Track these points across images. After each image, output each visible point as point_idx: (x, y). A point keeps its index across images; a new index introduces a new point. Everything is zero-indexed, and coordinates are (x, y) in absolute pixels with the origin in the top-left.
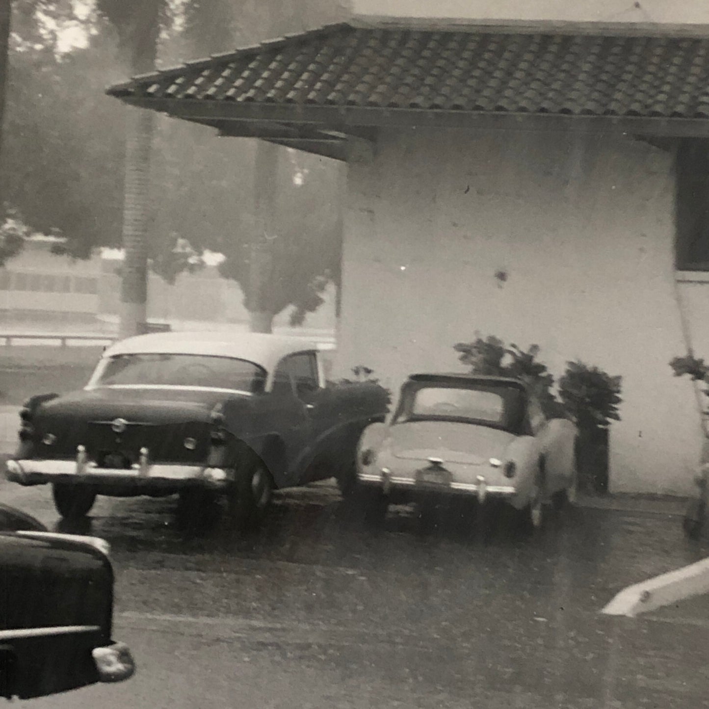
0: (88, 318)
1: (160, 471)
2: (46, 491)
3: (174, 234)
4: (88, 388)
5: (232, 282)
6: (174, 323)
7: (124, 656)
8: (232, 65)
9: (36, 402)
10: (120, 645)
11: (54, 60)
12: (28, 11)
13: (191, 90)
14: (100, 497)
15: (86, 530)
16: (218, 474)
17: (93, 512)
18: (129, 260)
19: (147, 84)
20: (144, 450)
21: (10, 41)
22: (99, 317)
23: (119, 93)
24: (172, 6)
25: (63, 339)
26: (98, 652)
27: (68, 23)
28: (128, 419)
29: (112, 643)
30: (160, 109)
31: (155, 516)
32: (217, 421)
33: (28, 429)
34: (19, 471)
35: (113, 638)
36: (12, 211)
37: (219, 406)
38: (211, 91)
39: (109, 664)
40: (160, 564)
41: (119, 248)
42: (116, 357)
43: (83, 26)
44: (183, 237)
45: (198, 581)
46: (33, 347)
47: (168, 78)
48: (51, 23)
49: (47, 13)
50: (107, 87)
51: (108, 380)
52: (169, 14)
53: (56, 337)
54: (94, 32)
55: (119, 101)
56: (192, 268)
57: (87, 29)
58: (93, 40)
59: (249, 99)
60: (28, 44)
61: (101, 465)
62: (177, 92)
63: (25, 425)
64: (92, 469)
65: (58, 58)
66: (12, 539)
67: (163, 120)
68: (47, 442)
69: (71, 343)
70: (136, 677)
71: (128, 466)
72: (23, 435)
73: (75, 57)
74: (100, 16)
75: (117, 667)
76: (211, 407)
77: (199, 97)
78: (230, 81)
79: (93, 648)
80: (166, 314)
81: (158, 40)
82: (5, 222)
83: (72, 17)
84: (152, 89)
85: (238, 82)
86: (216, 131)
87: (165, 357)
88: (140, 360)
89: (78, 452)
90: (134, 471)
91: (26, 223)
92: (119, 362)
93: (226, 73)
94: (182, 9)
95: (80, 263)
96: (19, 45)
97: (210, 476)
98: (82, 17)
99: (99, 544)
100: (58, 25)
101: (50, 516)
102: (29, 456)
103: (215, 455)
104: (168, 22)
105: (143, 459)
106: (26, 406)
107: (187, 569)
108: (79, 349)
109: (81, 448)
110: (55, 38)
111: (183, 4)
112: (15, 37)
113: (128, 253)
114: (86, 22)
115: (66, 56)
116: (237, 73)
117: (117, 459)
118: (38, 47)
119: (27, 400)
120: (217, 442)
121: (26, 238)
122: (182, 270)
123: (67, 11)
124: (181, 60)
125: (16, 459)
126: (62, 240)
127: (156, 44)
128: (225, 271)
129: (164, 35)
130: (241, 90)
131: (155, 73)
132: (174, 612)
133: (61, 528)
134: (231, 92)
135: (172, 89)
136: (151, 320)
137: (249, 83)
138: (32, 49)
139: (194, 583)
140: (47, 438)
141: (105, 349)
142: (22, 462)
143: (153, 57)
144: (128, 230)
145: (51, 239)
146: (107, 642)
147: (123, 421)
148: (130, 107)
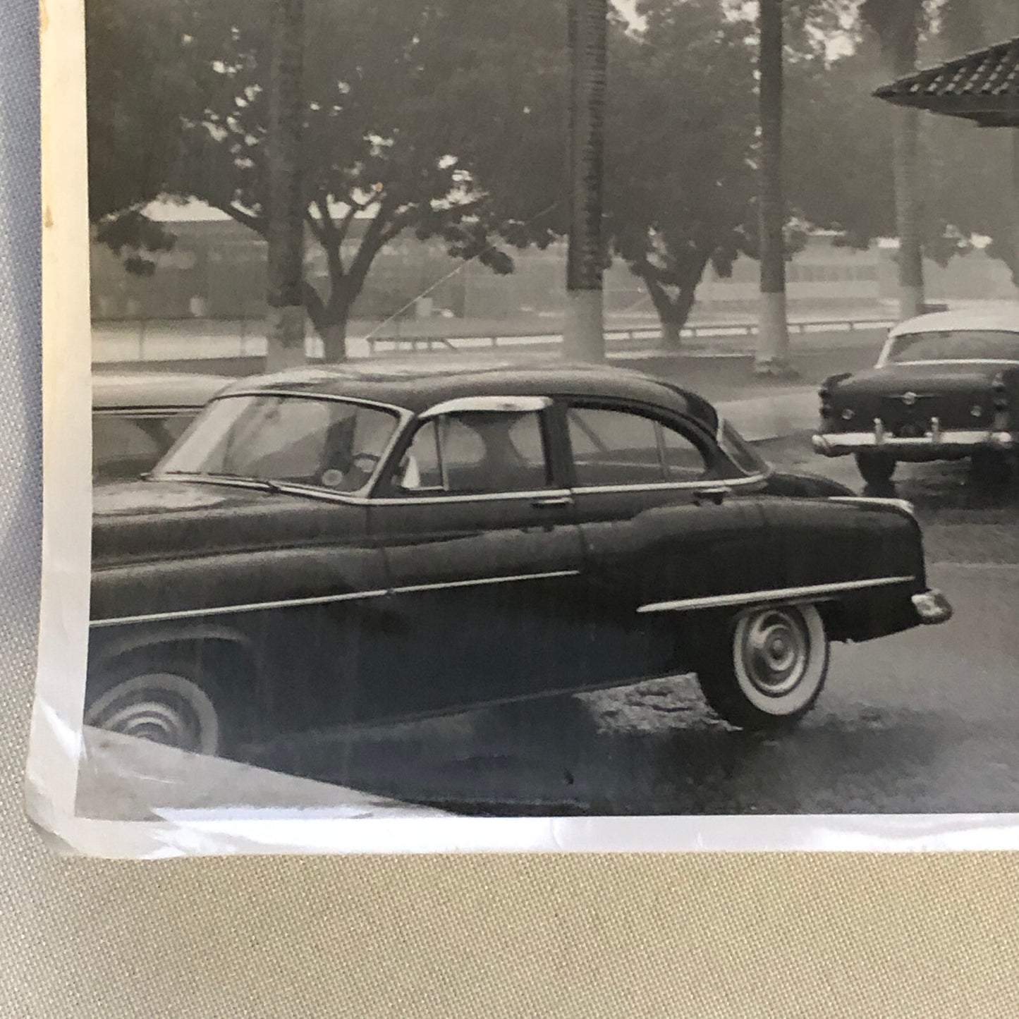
0: (870, 304)
1: (950, 437)
2: (851, 460)
3: (942, 220)
4: (879, 366)
5: (1000, 262)
6: (950, 303)
7: (939, 601)
8: (986, 61)
9: (832, 382)
10: (936, 591)
11: (823, 68)
12: (799, 24)
13: (950, 87)
14: (900, 464)
15: (891, 493)
16: (1004, 437)
17: (895, 477)
18: (903, 248)
19: (910, 84)
20: (934, 420)
21: (783, 54)
22: (882, 301)
23: (885, 94)
24: (928, 10)
25: (851, 323)
26: (916, 599)
27: (835, 33)
28: (916, 392)
29: (928, 590)
30: (923, 107)
31: (950, 478)
32: (999, 389)
33: (828, 407)
34: (824, 444)
35: (928, 585)
36: (794, 210)
37: (999, 376)
38: (968, 87)
39: (928, 608)
40: (962, 520)
41: (893, 237)
42: (899, 337)
43: (847, 34)
44: (951, 223)
45: (998, 533)
46: (822, 333)
47: (929, 77)
48: (818, 34)
49: (815, 25)
50: (875, 90)
51: (896, 357)
52: (926, 18)
53: (845, 322)
54: (859, 39)
55: (883, 102)
56: (963, 251)
57: (852, 38)
58: (858, 47)
59: (1003, 92)
60: (800, 55)
61: (897, 435)
62: (937, 90)
63: (825, 403)
64: (889, 439)
65: (828, 66)
66: (824, 505)
67: (926, 116)
68: (846, 417)
69: (857, 326)
70: (953, 618)
71: (922, 435)
72: (824, 412)
73: (842, 63)
74: (863, 24)
75: (935, 611)
76: (992, 377)
77: (959, 93)
78: (985, 77)
79: (912, 595)
80: (942, 295)
81: (917, 44)
82: (790, 221)
83: (837, 27)
84: (915, 88)
85: (993, 77)
86: (975, 122)
87: (945, 334)
88: (922, 338)
89: (875, 424)
90: (928, 439)
91: (808, 219)
92: (904, 341)
93: (981, 69)
94: (937, 12)
95: (860, 253)
96: (792, 57)
97: (998, 440)
98: (847, 27)
99: (903, 504)
100: (826, 35)
101: (857, 483)
102: (832, 430)
103: (1001, 420)
104: (926, 26)
105: (935, 428)
106: (824, 385)
107: (986, 523)
108: (866, 331)
109: (877, 421)
110: (823, 47)
111: (939, 8)
112: (787, 49)
113: (902, 241)
114: (851, 31)
115: (835, 63)
116: (992, 68)
117: (911, 429)
118: (809, 57)
119: (824, 380)
120: (1000, 408)
121: (811, 234)
122: (953, 254)
123: (833, 22)
124: (939, 60)
125: (820, 433)
126: (842, 233)
127: (915, 46)
128: (991, 251)
129: (922, 38)
130: (996, 84)
131: (916, 74)
132: (980, 561)
133: (868, 492)
134: (987, 86)
135: (932, 88)
136: (929, 302)
137: (1003, 78)
138: (804, 60)
139: (995, 535)
140: (846, 413)
141: (889, 330)
142: (825, 436)
143: (913, 60)
144: (901, 219)
145: (833, 233)
146: (923, 590)
147: (913, 395)
148: (895, 107)
